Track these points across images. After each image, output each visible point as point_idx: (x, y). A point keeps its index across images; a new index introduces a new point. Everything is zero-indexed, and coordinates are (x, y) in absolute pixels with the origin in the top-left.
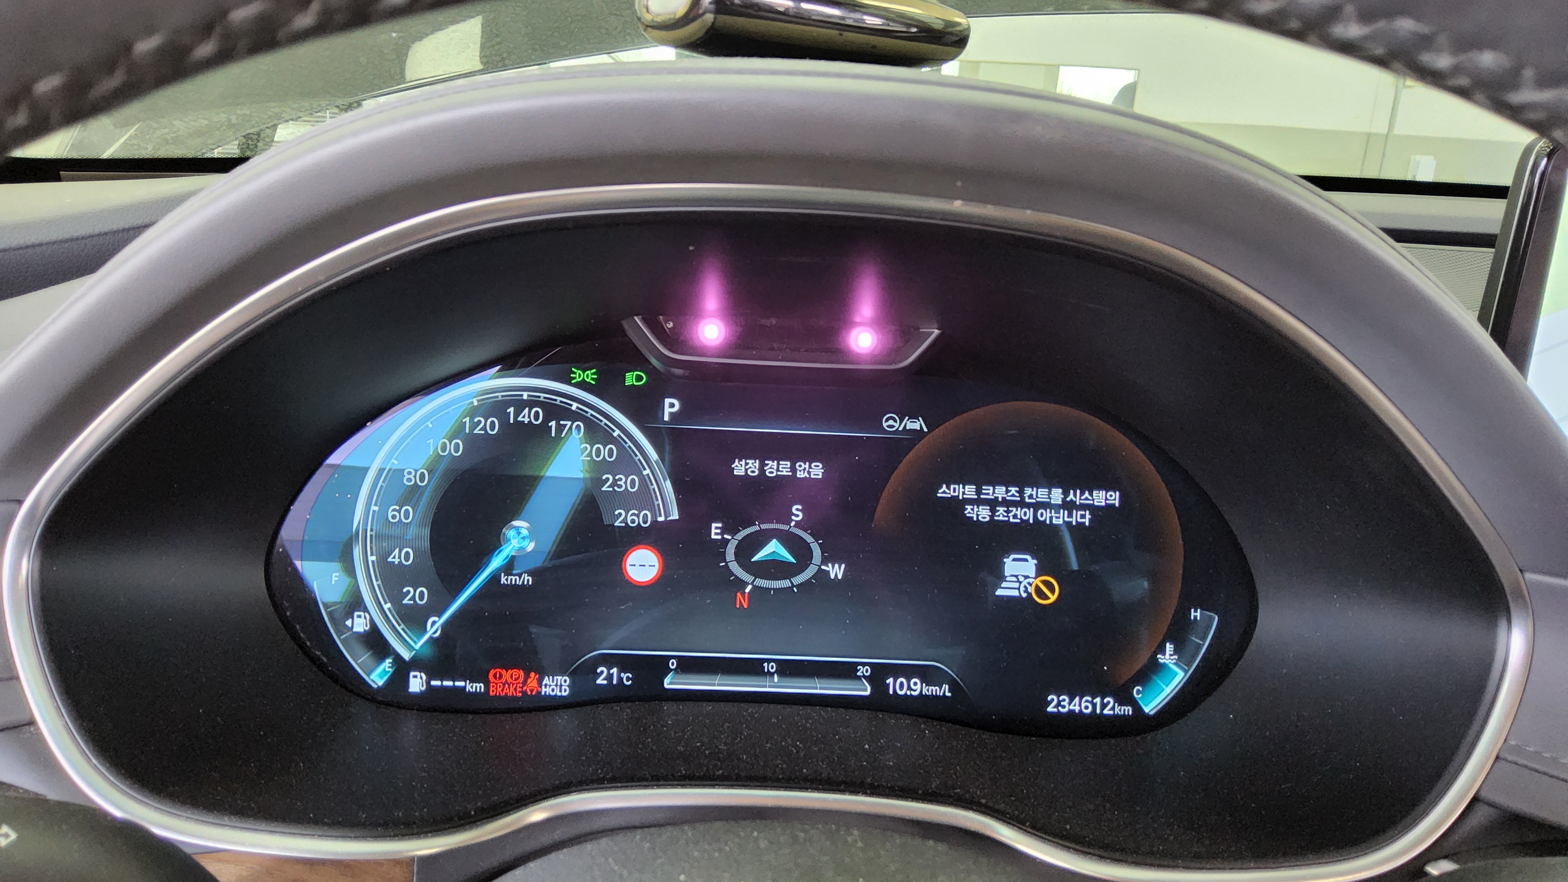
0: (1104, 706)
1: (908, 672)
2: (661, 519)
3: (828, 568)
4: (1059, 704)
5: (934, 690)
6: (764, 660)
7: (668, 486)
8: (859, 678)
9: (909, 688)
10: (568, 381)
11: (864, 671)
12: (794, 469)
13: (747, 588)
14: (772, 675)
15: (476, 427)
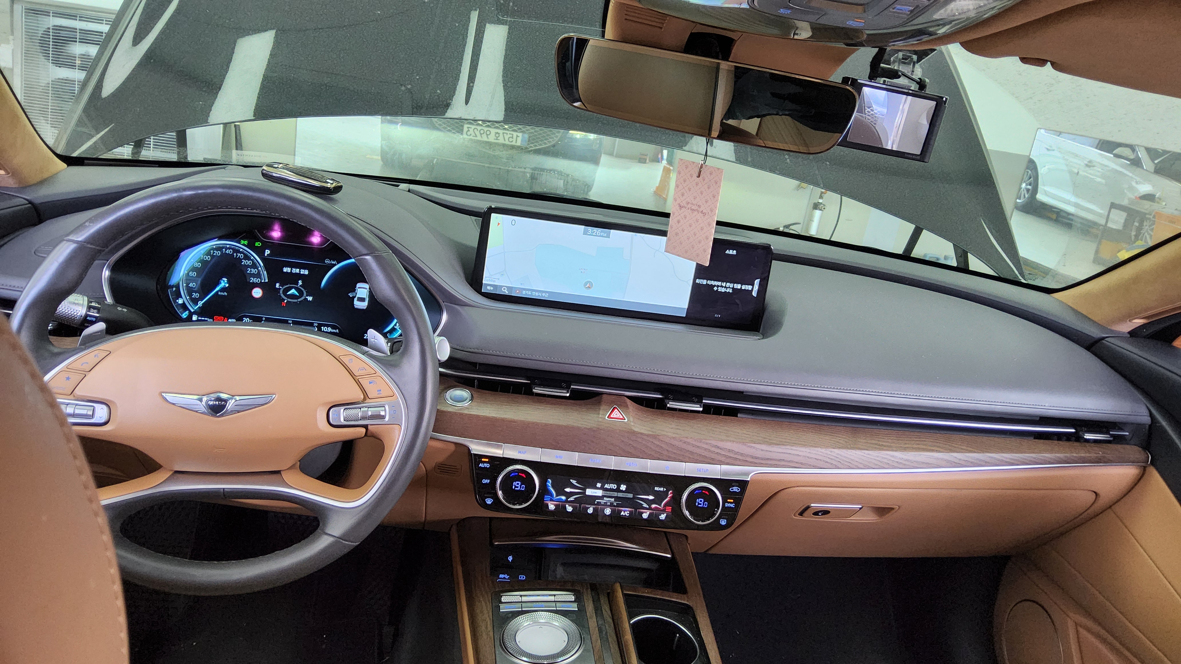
1: (328, 326)
2: (263, 281)
3: (308, 297)
5: (333, 331)
6: (289, 320)
7: (265, 273)
8: (314, 326)
9: (328, 330)
10: (240, 243)
11: (316, 325)
12: (300, 271)
13: (286, 301)
14: (290, 324)
15: (214, 253)
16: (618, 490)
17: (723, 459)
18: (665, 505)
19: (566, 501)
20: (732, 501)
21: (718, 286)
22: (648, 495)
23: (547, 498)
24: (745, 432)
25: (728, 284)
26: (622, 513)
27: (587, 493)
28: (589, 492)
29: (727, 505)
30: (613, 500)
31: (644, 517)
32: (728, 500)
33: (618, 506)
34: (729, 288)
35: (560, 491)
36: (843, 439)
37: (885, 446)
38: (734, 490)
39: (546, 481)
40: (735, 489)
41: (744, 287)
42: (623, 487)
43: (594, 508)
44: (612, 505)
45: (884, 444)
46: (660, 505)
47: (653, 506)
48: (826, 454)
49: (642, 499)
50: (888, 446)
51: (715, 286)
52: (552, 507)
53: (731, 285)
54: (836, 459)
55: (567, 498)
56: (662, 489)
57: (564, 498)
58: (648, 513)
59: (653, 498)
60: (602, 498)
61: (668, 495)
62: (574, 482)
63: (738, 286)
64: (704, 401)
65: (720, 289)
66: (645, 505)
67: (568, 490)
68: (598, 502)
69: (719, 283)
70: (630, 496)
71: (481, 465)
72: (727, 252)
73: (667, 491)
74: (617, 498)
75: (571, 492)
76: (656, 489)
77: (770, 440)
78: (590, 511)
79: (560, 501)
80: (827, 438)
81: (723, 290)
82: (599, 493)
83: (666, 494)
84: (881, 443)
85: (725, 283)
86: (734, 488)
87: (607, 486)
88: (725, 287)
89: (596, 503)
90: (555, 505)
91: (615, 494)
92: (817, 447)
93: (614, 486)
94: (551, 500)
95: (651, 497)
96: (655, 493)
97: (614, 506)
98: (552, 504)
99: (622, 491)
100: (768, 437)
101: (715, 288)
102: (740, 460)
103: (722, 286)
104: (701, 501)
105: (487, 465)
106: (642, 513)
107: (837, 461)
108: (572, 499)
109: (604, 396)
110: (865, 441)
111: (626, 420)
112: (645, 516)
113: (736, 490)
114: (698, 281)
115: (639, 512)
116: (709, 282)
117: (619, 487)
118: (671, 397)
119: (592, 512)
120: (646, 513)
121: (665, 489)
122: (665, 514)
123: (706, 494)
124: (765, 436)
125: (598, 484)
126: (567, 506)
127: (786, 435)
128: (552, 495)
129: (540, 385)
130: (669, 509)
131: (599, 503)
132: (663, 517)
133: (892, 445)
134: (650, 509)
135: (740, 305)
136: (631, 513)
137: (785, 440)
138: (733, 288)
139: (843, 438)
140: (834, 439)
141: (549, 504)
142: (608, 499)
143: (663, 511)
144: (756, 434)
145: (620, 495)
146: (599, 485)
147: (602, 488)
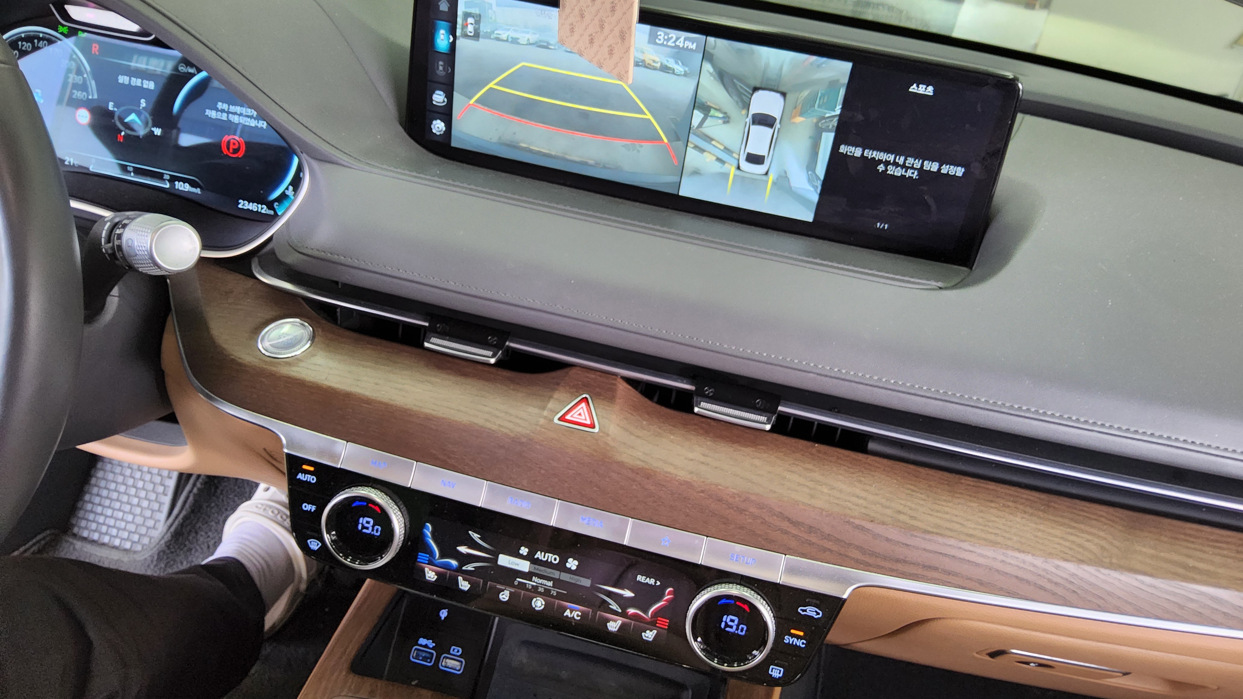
0: (262, 209)
1: (184, 181)
2: (90, 97)
3: (154, 129)
4: (243, 205)
5: (193, 190)
6: (127, 166)
7: (93, 83)
8: (165, 180)
9: (184, 187)
10: (57, 31)
11: (167, 177)
12: (142, 83)
13: (123, 134)
14: (130, 172)
15: (22, 46)
16: (561, 567)
17: (793, 544)
18: (656, 614)
19: (459, 570)
20: (801, 634)
21: (887, 163)
22: (622, 588)
23: (422, 557)
24: (858, 491)
25: (910, 161)
26: (567, 613)
27: (500, 562)
28: (504, 560)
29: (787, 639)
30: (550, 584)
31: (610, 628)
32: (793, 631)
33: (559, 596)
34: (912, 168)
35: (448, 551)
36: (1097, 541)
37: (1200, 571)
38: (809, 613)
39: (423, 526)
40: (811, 611)
41: (945, 169)
42: (572, 564)
43: (511, 593)
44: (546, 593)
45: (1201, 565)
46: (645, 611)
47: (631, 611)
48: (1044, 570)
49: (610, 594)
50: (1208, 573)
51: (880, 162)
52: (431, 575)
53: (917, 164)
54: (1069, 586)
55: (462, 564)
56: (652, 581)
57: (454, 563)
58: (619, 622)
59: (632, 595)
60: (529, 576)
61: (662, 595)
62: (476, 536)
63: (934, 167)
64: (780, 408)
65: (891, 170)
66: (614, 606)
67: (463, 549)
68: (519, 582)
69: (891, 158)
70: (586, 582)
71: (300, 476)
72: (913, 89)
73: (663, 588)
74: (557, 583)
75: (469, 555)
76: (640, 578)
77: (912, 517)
78: (505, 596)
79: (447, 566)
80: (1057, 532)
81: (898, 172)
82: (524, 566)
83: (657, 594)
84: (1191, 563)
85: (902, 158)
86: (809, 608)
87: (539, 555)
88: (903, 166)
89: (516, 583)
90: (437, 573)
91: (556, 574)
92: (1024, 552)
93: (553, 558)
94: (431, 563)
95: (628, 594)
96: (637, 587)
97: (552, 596)
98: (433, 571)
99: (569, 571)
100: (910, 512)
101: (881, 168)
102: (831, 551)
103: (896, 164)
104: (732, 621)
105: (312, 479)
106: (608, 620)
107: (1068, 590)
108: (470, 567)
109: (573, 372)
110: (1152, 552)
111: (596, 430)
112: (613, 626)
113: (814, 614)
114: (843, 149)
115: (601, 617)
116: (869, 154)
117: (564, 561)
118: (708, 391)
119: (507, 599)
120: (615, 621)
121: (658, 583)
122: (655, 632)
123: (744, 610)
124: (901, 508)
125: (522, 548)
126: (460, 578)
127: (955, 512)
128: (431, 553)
129: (443, 335)
130: (664, 623)
131: (522, 586)
132: (649, 635)
133: (1220, 571)
134: (624, 614)
135: (934, 207)
136: (584, 615)
137: (948, 525)
138: (921, 170)
139: (1099, 537)
140: (1072, 538)
141: (426, 569)
142: (541, 581)
143: (652, 624)
144: (883, 501)
145: (565, 577)
146: (524, 551)
147: (530, 557)
